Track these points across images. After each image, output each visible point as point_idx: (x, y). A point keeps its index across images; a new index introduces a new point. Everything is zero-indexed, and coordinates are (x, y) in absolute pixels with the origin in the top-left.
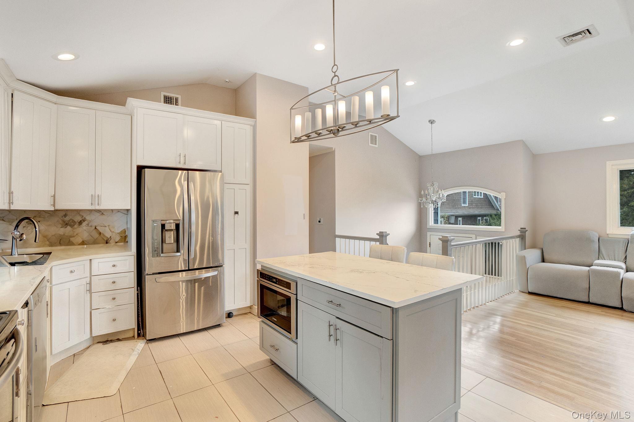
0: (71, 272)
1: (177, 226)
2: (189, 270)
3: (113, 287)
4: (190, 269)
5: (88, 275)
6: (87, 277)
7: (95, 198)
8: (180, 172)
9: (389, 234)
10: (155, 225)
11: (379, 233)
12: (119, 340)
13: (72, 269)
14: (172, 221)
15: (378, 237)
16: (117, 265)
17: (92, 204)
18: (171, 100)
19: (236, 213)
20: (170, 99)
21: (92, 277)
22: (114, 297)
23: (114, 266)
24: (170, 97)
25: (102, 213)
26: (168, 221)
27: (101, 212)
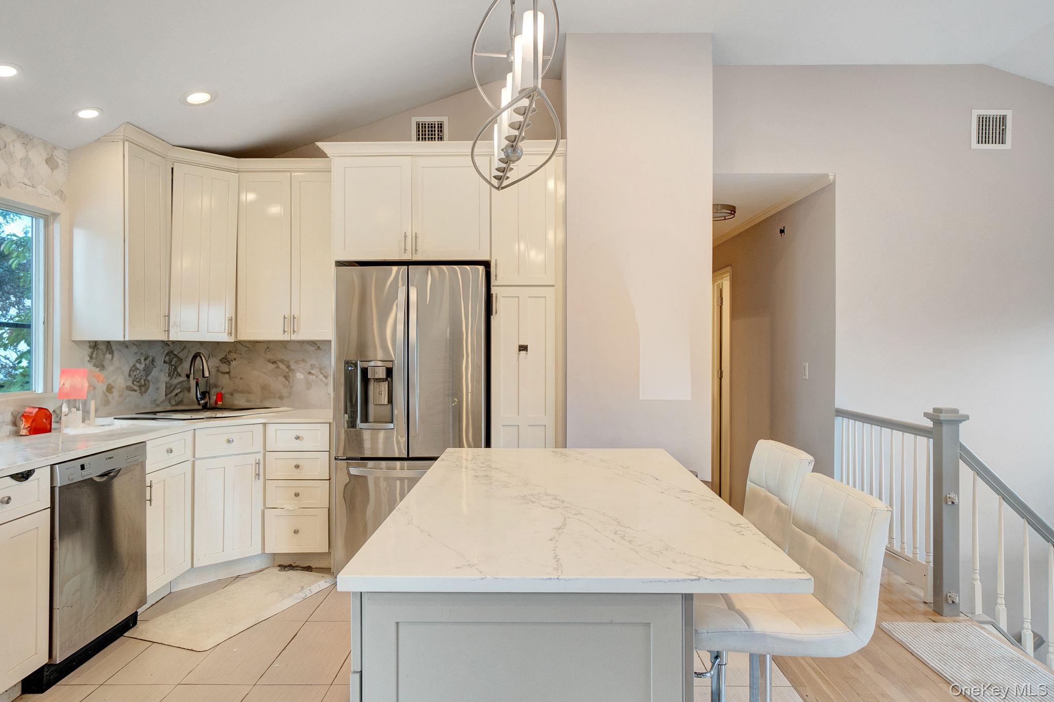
0: (229, 441)
1: (389, 372)
2: (408, 459)
3: (296, 474)
4: (410, 456)
5: (261, 449)
6: (259, 452)
7: (291, 321)
8: (395, 268)
9: (966, 418)
10: (350, 369)
11: (931, 411)
12: (308, 569)
13: (230, 437)
14: (380, 364)
15: (929, 424)
16: (303, 438)
17: (284, 331)
18: (430, 129)
19: (523, 348)
20: (432, 127)
21: (267, 453)
22: (297, 491)
23: (297, 438)
24: (432, 124)
25: (319, 347)
26: (372, 362)
27: (316, 344)
